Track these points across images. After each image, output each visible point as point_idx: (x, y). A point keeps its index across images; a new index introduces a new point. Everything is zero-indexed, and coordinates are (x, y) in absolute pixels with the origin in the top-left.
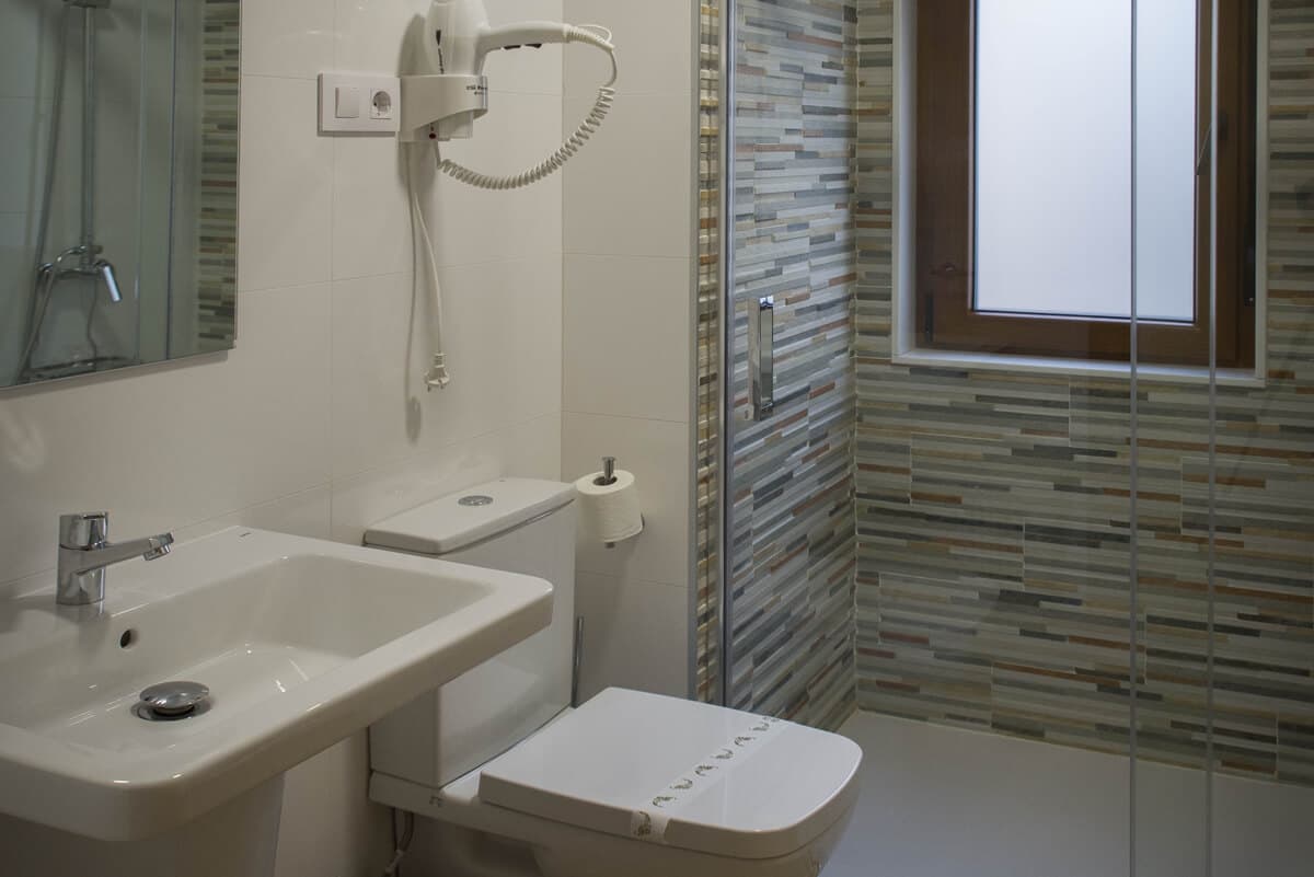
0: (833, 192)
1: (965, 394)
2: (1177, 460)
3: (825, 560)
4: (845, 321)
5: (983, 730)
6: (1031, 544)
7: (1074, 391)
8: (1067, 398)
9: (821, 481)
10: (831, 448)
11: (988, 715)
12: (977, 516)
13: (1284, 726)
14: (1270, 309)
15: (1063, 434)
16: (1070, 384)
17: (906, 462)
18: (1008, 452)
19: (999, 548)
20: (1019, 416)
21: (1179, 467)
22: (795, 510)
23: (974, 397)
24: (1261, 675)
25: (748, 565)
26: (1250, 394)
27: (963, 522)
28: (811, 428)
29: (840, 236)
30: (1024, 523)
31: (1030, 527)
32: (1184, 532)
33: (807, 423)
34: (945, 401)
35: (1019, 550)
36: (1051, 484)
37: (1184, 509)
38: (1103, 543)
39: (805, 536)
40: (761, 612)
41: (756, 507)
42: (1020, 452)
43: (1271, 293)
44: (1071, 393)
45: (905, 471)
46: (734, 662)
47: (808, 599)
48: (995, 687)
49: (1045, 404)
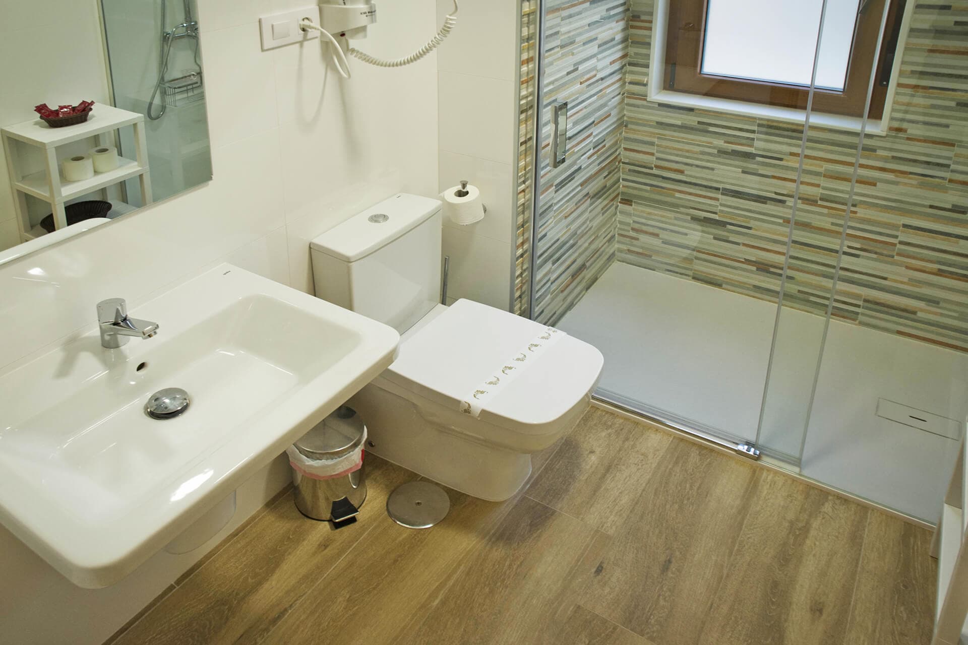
0: (614, 15)
1: (692, 120)
2: (822, 167)
3: (600, 200)
4: (620, 79)
5: (687, 279)
6: (724, 197)
7: (759, 125)
8: (756, 128)
9: (599, 164)
10: (607, 146)
11: (690, 273)
12: (694, 181)
13: (866, 301)
14: (897, 93)
15: (751, 146)
16: (758, 121)
17: (653, 150)
18: (715, 151)
19: (705, 197)
20: (724, 134)
21: (821, 170)
22: (581, 185)
23: (697, 122)
24: (856, 276)
25: (550, 221)
26: (875, 138)
27: (685, 182)
28: (594, 141)
29: (619, 37)
30: (721, 187)
31: (724, 189)
32: (820, 202)
33: (592, 139)
34: (679, 123)
35: (717, 199)
36: (740, 170)
37: (821, 191)
38: (768, 202)
39: (588, 193)
40: (558, 240)
41: (556, 192)
42: (722, 152)
43: (899, 85)
44: (758, 126)
45: (652, 154)
46: (538, 270)
47: (588, 222)
48: (695, 261)
49: (741, 130)
